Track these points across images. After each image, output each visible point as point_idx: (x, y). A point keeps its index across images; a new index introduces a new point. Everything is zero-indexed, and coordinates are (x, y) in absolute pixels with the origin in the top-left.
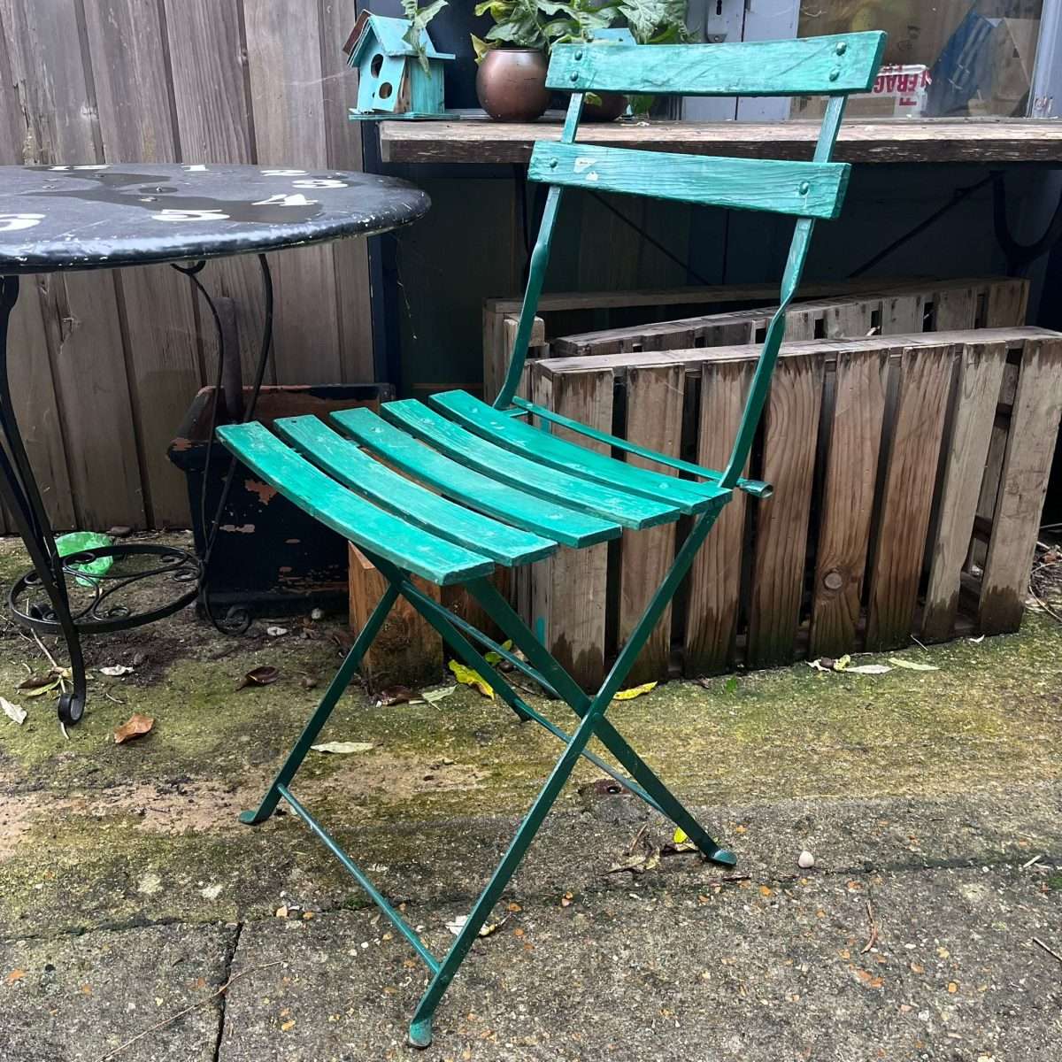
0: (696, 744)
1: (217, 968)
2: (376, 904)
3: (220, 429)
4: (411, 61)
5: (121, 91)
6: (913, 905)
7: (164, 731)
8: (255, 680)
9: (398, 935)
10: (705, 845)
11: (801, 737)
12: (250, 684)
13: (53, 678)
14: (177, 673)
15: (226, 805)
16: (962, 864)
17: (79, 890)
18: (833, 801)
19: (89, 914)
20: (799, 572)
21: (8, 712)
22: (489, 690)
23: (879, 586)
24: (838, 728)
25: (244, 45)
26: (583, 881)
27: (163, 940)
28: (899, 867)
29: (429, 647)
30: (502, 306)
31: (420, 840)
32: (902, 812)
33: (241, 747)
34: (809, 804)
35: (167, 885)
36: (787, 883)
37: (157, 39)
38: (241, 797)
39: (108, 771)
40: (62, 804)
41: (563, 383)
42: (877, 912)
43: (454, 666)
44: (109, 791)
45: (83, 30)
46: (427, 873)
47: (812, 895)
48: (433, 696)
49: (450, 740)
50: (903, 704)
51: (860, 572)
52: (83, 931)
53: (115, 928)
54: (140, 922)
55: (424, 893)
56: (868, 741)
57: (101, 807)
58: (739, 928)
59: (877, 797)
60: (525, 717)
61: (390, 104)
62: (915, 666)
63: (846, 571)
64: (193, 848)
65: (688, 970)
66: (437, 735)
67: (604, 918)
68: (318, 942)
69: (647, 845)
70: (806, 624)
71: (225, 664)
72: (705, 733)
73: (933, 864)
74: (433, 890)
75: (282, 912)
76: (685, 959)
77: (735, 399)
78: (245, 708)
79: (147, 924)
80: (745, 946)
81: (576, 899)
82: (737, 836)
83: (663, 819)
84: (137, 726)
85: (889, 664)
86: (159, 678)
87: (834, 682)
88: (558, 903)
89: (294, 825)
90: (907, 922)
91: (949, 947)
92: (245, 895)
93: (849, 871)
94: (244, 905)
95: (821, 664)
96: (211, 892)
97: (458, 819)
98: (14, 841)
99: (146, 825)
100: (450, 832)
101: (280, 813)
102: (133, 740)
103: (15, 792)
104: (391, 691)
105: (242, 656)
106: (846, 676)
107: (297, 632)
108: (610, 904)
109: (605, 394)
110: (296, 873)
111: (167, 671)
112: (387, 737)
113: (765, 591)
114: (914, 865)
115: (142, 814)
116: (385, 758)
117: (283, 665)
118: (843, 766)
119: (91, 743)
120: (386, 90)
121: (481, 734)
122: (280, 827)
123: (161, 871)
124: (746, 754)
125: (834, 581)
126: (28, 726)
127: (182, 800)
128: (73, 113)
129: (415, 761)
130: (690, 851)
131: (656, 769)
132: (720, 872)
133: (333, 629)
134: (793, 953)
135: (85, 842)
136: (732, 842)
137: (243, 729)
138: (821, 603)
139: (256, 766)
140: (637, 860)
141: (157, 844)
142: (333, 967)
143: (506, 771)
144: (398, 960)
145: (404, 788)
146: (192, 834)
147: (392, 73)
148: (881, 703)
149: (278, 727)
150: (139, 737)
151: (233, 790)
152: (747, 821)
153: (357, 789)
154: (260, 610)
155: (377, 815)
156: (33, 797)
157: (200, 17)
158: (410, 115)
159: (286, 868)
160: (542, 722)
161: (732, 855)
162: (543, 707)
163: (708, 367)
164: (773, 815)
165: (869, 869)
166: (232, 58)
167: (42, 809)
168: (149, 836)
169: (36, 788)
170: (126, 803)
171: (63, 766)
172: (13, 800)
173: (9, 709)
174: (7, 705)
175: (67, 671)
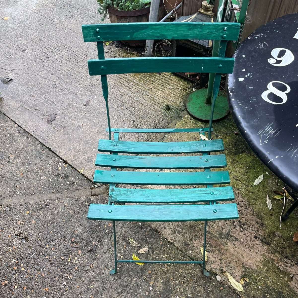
13: (282, 194)
21: (267, 203)
39: (288, 251)
40: (273, 257)
44: (286, 260)
57: (282, 266)
98: (257, 264)
99: (292, 284)
103: (262, 241)
119: (286, 233)
126: (271, 213)
135: (275, 279)
141: (292, 296)
156: (265, 247)
167: (267, 255)
168: (291, 290)
169: (268, 244)
170: (289, 269)
171: (276, 238)
172: (261, 244)
173: (268, 201)
174: (268, 199)
175: (286, 194)
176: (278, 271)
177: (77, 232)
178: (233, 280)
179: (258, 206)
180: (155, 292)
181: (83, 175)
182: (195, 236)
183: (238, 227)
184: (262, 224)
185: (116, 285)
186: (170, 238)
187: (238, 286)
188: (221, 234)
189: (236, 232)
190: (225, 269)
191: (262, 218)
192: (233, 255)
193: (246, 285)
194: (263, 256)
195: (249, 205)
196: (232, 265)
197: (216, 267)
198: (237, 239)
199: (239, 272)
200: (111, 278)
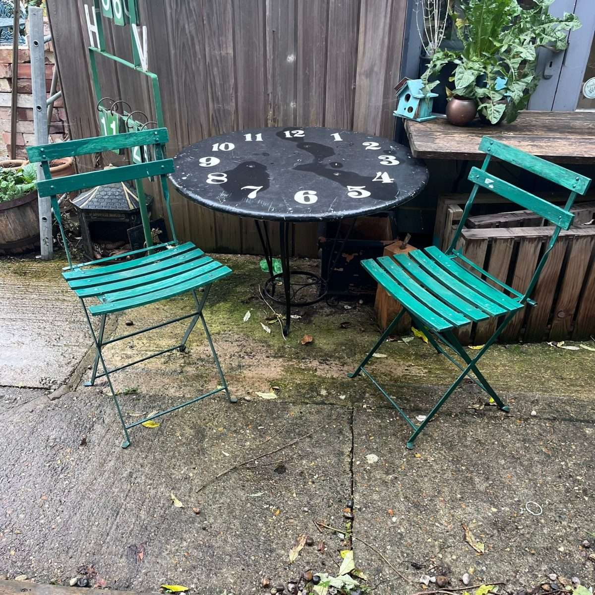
0: (500, 369)
1: (348, 419)
2: (396, 408)
3: (362, 261)
4: (422, 100)
5: (306, 97)
6: (567, 432)
7: (317, 342)
8: (344, 326)
9: (402, 418)
10: (500, 405)
11: (540, 371)
12: (342, 327)
13: (275, 318)
14: (316, 319)
15: (342, 370)
16: (588, 422)
17: (303, 391)
18: (547, 395)
19: (308, 398)
20: (548, 310)
21: (264, 328)
22: (426, 340)
23: (580, 317)
24: (554, 369)
25: (355, 82)
26: (459, 410)
27: (331, 409)
28: (565, 420)
29: (406, 323)
30: (448, 202)
31: (405, 390)
32: (570, 402)
33: (343, 350)
34: (538, 395)
35: (329, 393)
36: (526, 420)
37: (322, 79)
38: (346, 368)
39: (302, 354)
40: (291, 363)
41: (470, 242)
42: (554, 432)
43: (413, 329)
44: (304, 361)
45: (296, 74)
46: (408, 401)
47: (533, 425)
48: (406, 340)
49: (413, 357)
50: (581, 363)
51: (573, 312)
52: (307, 403)
53: (317, 404)
54: (323, 403)
55: (408, 407)
56: (564, 376)
57: (303, 366)
58: (508, 431)
59: (563, 396)
60: (439, 352)
61: (411, 115)
62: (590, 349)
63: (567, 311)
64: (334, 383)
65: (490, 440)
66: (409, 355)
67: (465, 422)
68: (377, 417)
69: (480, 402)
70: (549, 326)
71: (332, 318)
72: (504, 365)
73: (577, 420)
74: (410, 406)
75: (365, 406)
76: (490, 438)
77: (532, 250)
78: (342, 336)
79: (326, 404)
80: (509, 436)
81: (456, 415)
82: (511, 403)
83: (486, 394)
84: (308, 339)
85: (579, 347)
86: (310, 322)
87: (556, 351)
88: (451, 416)
89: (364, 380)
90: (564, 437)
91: (576, 446)
92: (352, 399)
93: (548, 419)
94: (353, 403)
95: (552, 344)
96: (343, 397)
97: (418, 385)
98: (280, 373)
99: (318, 373)
100: (415, 389)
101: (360, 375)
102: (308, 344)
103: (275, 357)
104: (392, 337)
105: (337, 316)
106: (561, 349)
107: (355, 308)
108: (467, 418)
109: (484, 247)
110: (367, 395)
111: (312, 319)
112: (392, 353)
113: (534, 316)
114: (571, 420)
115: (316, 369)
116: (391, 361)
117: (351, 321)
118: (553, 383)
119: (294, 343)
120: (411, 109)
121: (424, 356)
122: (360, 380)
123: (326, 389)
124: (518, 375)
125: (562, 315)
126: (272, 335)
127: (327, 367)
128: (288, 105)
129: (402, 363)
130: (494, 405)
131: (486, 376)
132: (504, 414)
133: (367, 309)
134: (524, 441)
135: (301, 377)
136: (510, 404)
137: (342, 344)
138: (555, 322)
139: (349, 358)
140: (476, 406)
141: (323, 381)
142: (382, 424)
143: (433, 371)
144: (401, 425)
145: (399, 372)
146: (333, 379)
147: (414, 104)
148: (572, 362)
149: (354, 345)
150: (309, 343)
151: (343, 365)
152: (515, 398)
153: (383, 371)
154: (341, 298)
155: (391, 380)
156: (281, 360)
157: (340, 71)
158: (419, 120)
159: (364, 393)
160: (445, 354)
161: (509, 409)
162: (446, 349)
163: (523, 238)
164: (525, 397)
165: (555, 419)
166: (350, 87)
167: (285, 364)
168: (320, 377)
169: (281, 357)
170: (310, 365)
171: (287, 350)
172: (275, 360)
173: (264, 327)
174: (263, 326)
175: (280, 315)
176: (300, 371)
177: (52, 437)
178: (265, 394)
179: (258, 335)
180: (187, 438)
181: (25, 387)
182: (205, 381)
183: (246, 357)
184: (269, 346)
185: (136, 454)
186: (177, 394)
187: (271, 395)
188: (232, 369)
189: (247, 360)
190: (250, 391)
191: (266, 342)
192: (253, 378)
193: (277, 391)
194: (283, 366)
195: (248, 337)
196: (256, 385)
197: (241, 393)
198: (250, 366)
199: (265, 386)
200: (126, 451)
